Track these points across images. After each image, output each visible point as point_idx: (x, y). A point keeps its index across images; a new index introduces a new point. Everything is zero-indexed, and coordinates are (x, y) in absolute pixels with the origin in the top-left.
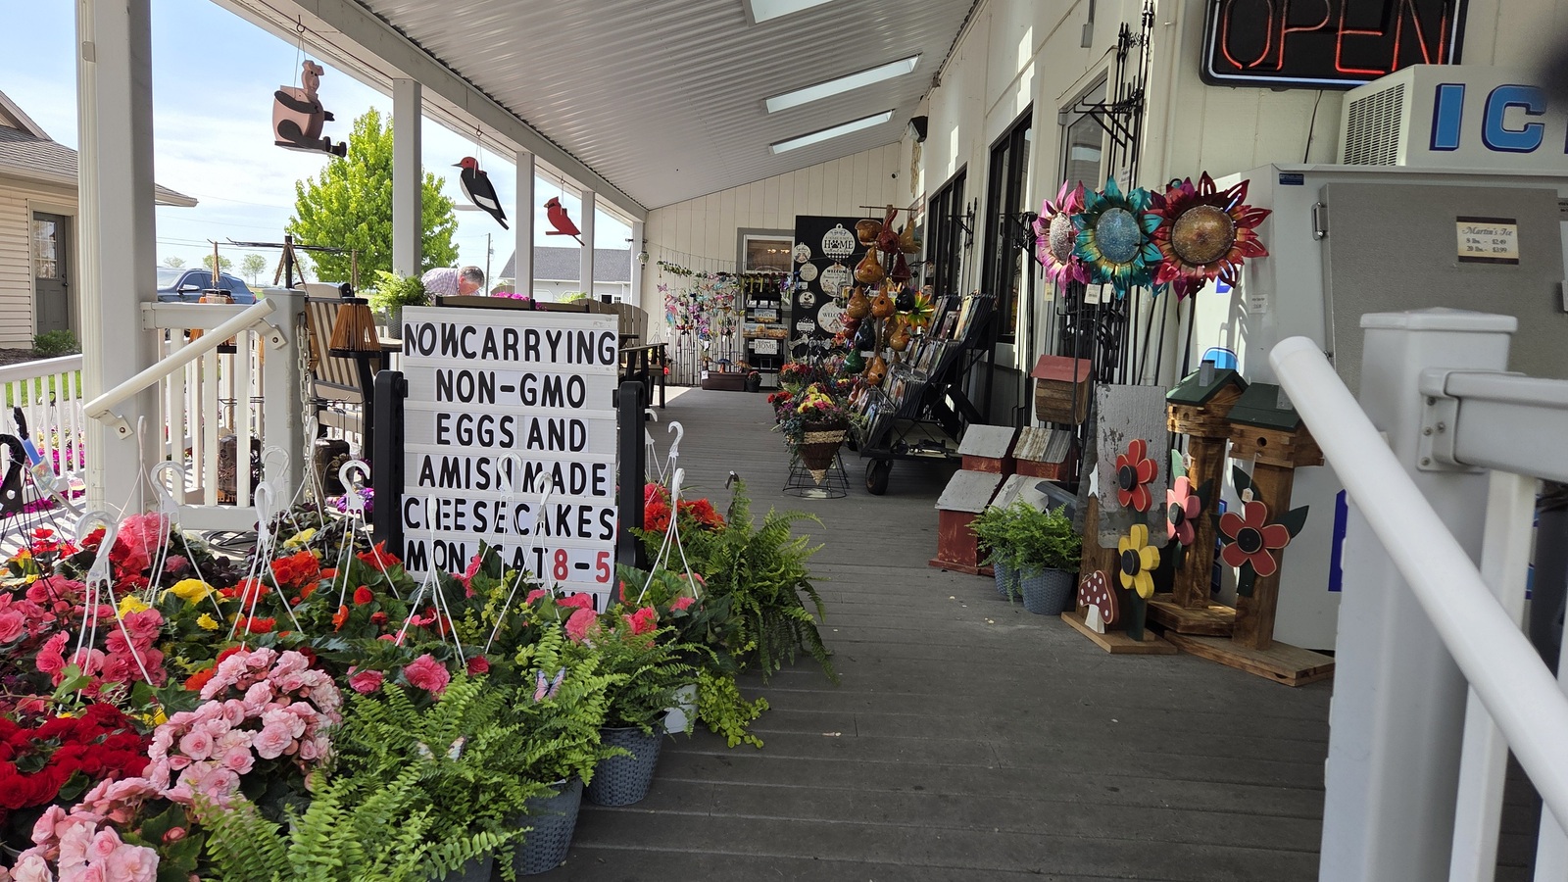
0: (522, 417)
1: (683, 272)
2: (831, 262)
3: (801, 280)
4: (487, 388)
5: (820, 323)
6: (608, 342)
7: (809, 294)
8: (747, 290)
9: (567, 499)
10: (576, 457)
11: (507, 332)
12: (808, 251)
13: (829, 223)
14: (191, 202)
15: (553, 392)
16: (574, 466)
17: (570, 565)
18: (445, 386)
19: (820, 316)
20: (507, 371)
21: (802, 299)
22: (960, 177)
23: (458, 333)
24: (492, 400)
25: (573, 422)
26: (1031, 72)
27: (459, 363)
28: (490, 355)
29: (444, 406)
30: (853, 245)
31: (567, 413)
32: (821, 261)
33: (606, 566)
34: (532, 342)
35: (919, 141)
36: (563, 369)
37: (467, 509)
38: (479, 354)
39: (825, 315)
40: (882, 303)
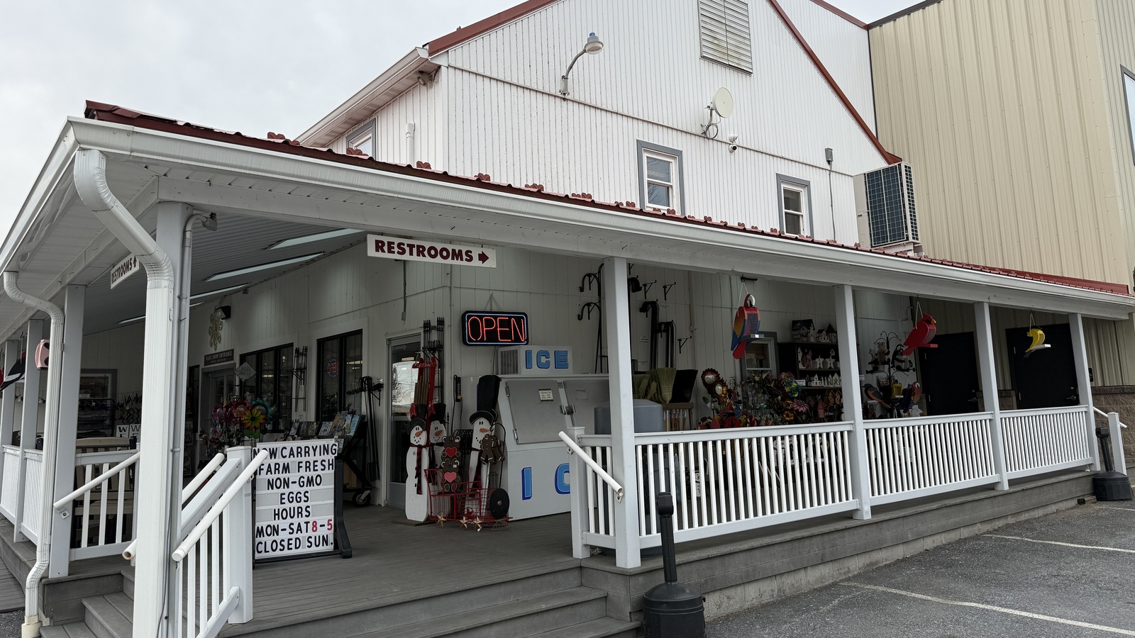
17: (318, 526)
28: (292, 456)
33: (331, 524)
34: (307, 450)
35: (223, 319)
38: (288, 456)
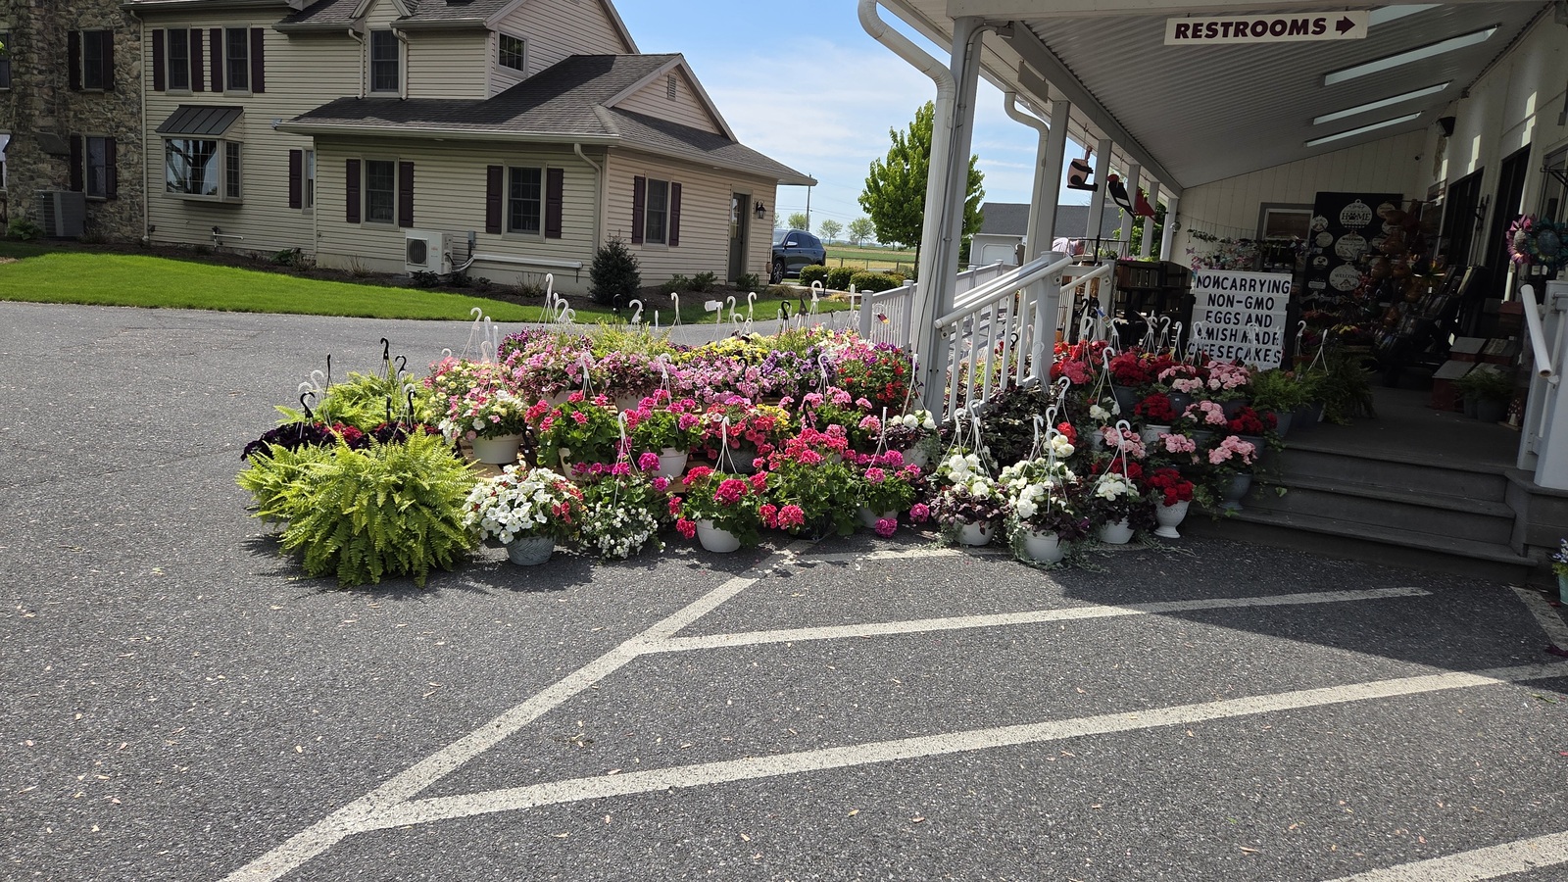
0: (1244, 313)
1: (1210, 239)
2: (1347, 231)
3: (1317, 246)
4: (1230, 301)
5: (1331, 283)
6: (1286, 285)
7: (1323, 258)
8: (1265, 254)
9: (1261, 346)
10: (1266, 330)
11: (1242, 280)
12: (1325, 222)
13: (1348, 198)
14: (810, 182)
15: (1259, 303)
16: (1265, 333)
18: (1212, 300)
19: (1332, 275)
20: (1240, 295)
21: (1316, 262)
22: (1478, 174)
23: (1221, 280)
24: (1232, 306)
25: (1267, 316)
26: (1531, 123)
27: (1220, 291)
29: (1211, 308)
30: (1370, 217)
31: (1265, 312)
32: (1337, 230)
34: (1253, 283)
35: (1445, 136)
36: (1265, 295)
37: (1216, 348)
39: (1337, 276)
40: (1401, 268)
